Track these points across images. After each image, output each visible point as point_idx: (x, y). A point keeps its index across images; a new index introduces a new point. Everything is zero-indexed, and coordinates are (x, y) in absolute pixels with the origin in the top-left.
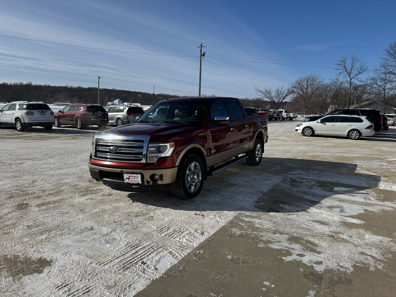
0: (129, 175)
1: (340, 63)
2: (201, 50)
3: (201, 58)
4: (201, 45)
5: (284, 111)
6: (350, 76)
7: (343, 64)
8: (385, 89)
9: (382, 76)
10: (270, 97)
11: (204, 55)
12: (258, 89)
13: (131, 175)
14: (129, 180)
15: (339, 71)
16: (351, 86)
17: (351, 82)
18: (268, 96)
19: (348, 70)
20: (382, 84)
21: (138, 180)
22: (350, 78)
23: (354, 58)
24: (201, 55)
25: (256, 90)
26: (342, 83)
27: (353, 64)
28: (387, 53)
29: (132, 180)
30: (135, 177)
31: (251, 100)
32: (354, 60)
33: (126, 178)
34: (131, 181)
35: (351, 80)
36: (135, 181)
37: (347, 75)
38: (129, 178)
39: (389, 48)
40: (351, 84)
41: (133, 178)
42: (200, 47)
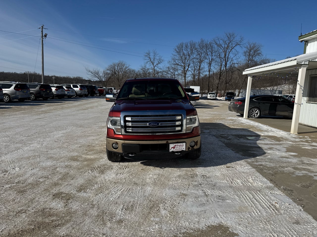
0: (175, 144)
1: (146, 55)
2: (42, 31)
3: (42, 38)
4: (42, 27)
5: (113, 88)
6: (153, 64)
7: (148, 55)
8: (175, 75)
9: (173, 66)
10: (99, 77)
11: (45, 36)
12: (88, 69)
13: (176, 144)
14: (174, 149)
15: (146, 61)
16: (154, 71)
17: (154, 69)
18: (97, 76)
19: (152, 60)
20: (173, 72)
21: (182, 148)
22: (154, 66)
23: (155, 52)
24: (43, 36)
25: (87, 70)
26: (148, 69)
27: (155, 57)
28: (175, 51)
29: (177, 148)
30: (181, 145)
31: (72, 78)
32: (155, 54)
33: (172, 148)
34: (176, 150)
35: (154, 67)
36: (180, 149)
37: (151, 64)
38: (175, 147)
39: (176, 48)
40: (154, 70)
41: (178, 147)
42: (41, 29)
